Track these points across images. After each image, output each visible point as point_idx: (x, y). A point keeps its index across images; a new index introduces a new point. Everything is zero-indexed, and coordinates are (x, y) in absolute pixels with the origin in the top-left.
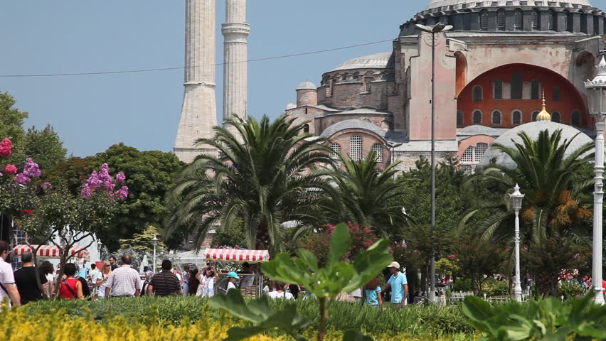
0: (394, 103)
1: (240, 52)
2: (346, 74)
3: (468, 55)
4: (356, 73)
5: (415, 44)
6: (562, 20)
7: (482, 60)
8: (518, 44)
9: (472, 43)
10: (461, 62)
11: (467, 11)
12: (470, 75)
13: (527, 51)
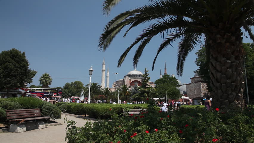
1: (108, 79)
2: (118, 81)
3: (131, 79)
4: (120, 81)
5: (125, 78)
6: (140, 76)
7: (132, 80)
8: (136, 78)
9: (131, 78)
10: (130, 80)
11: (131, 75)
12: (131, 81)
13: (137, 79)
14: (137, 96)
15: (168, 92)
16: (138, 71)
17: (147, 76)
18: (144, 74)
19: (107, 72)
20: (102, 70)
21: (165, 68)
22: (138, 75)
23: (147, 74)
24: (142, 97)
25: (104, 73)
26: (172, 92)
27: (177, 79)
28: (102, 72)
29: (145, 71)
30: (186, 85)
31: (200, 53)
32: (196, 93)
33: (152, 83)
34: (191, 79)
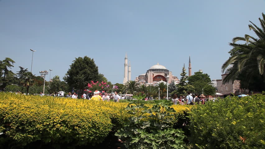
0: (146, 79)
1: (130, 73)
2: (141, 76)
3: (154, 74)
4: (142, 76)
5: (148, 73)
6: (162, 70)
7: (155, 74)
9: (154, 73)
11: (154, 69)
12: (154, 76)
13: (160, 74)
14: (177, 92)
15: (204, 89)
16: (161, 65)
17: (185, 74)
18: (182, 73)
19: (129, 67)
20: (125, 65)
21: (190, 62)
22: (161, 69)
23: (185, 72)
24: (181, 94)
25: (126, 67)
26: (208, 89)
27: (209, 76)
28: (125, 66)
29: (183, 70)
30: (217, 81)
31: (233, 52)
32: (227, 89)
33: (175, 78)
34: (222, 75)
